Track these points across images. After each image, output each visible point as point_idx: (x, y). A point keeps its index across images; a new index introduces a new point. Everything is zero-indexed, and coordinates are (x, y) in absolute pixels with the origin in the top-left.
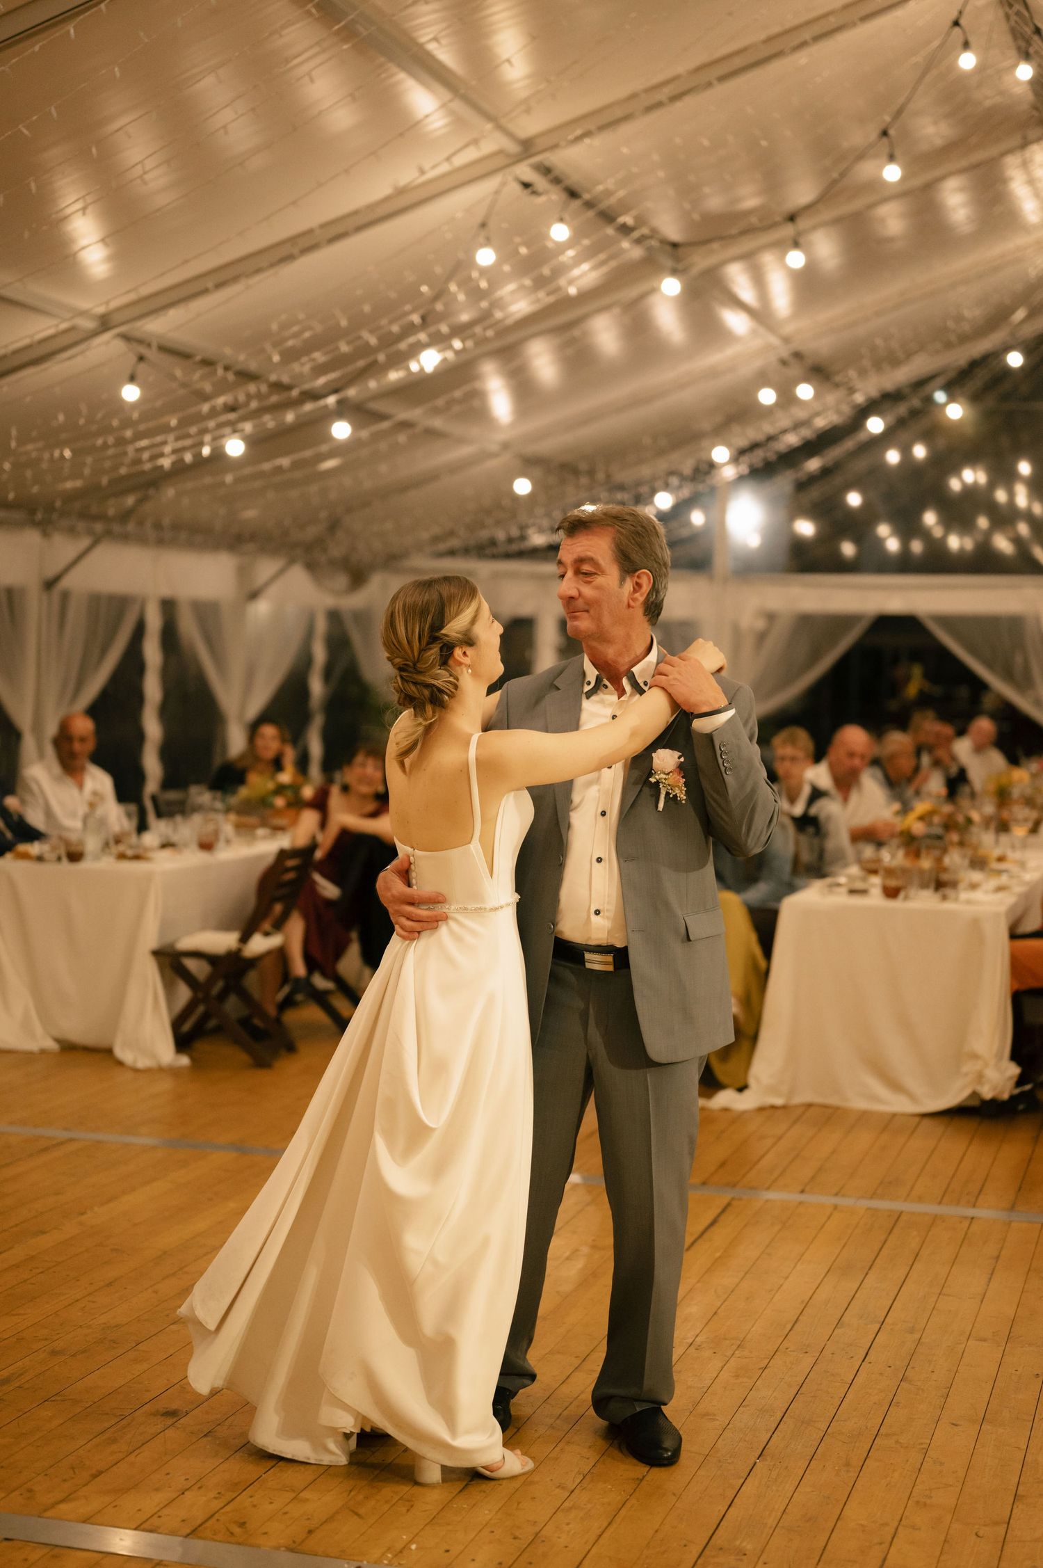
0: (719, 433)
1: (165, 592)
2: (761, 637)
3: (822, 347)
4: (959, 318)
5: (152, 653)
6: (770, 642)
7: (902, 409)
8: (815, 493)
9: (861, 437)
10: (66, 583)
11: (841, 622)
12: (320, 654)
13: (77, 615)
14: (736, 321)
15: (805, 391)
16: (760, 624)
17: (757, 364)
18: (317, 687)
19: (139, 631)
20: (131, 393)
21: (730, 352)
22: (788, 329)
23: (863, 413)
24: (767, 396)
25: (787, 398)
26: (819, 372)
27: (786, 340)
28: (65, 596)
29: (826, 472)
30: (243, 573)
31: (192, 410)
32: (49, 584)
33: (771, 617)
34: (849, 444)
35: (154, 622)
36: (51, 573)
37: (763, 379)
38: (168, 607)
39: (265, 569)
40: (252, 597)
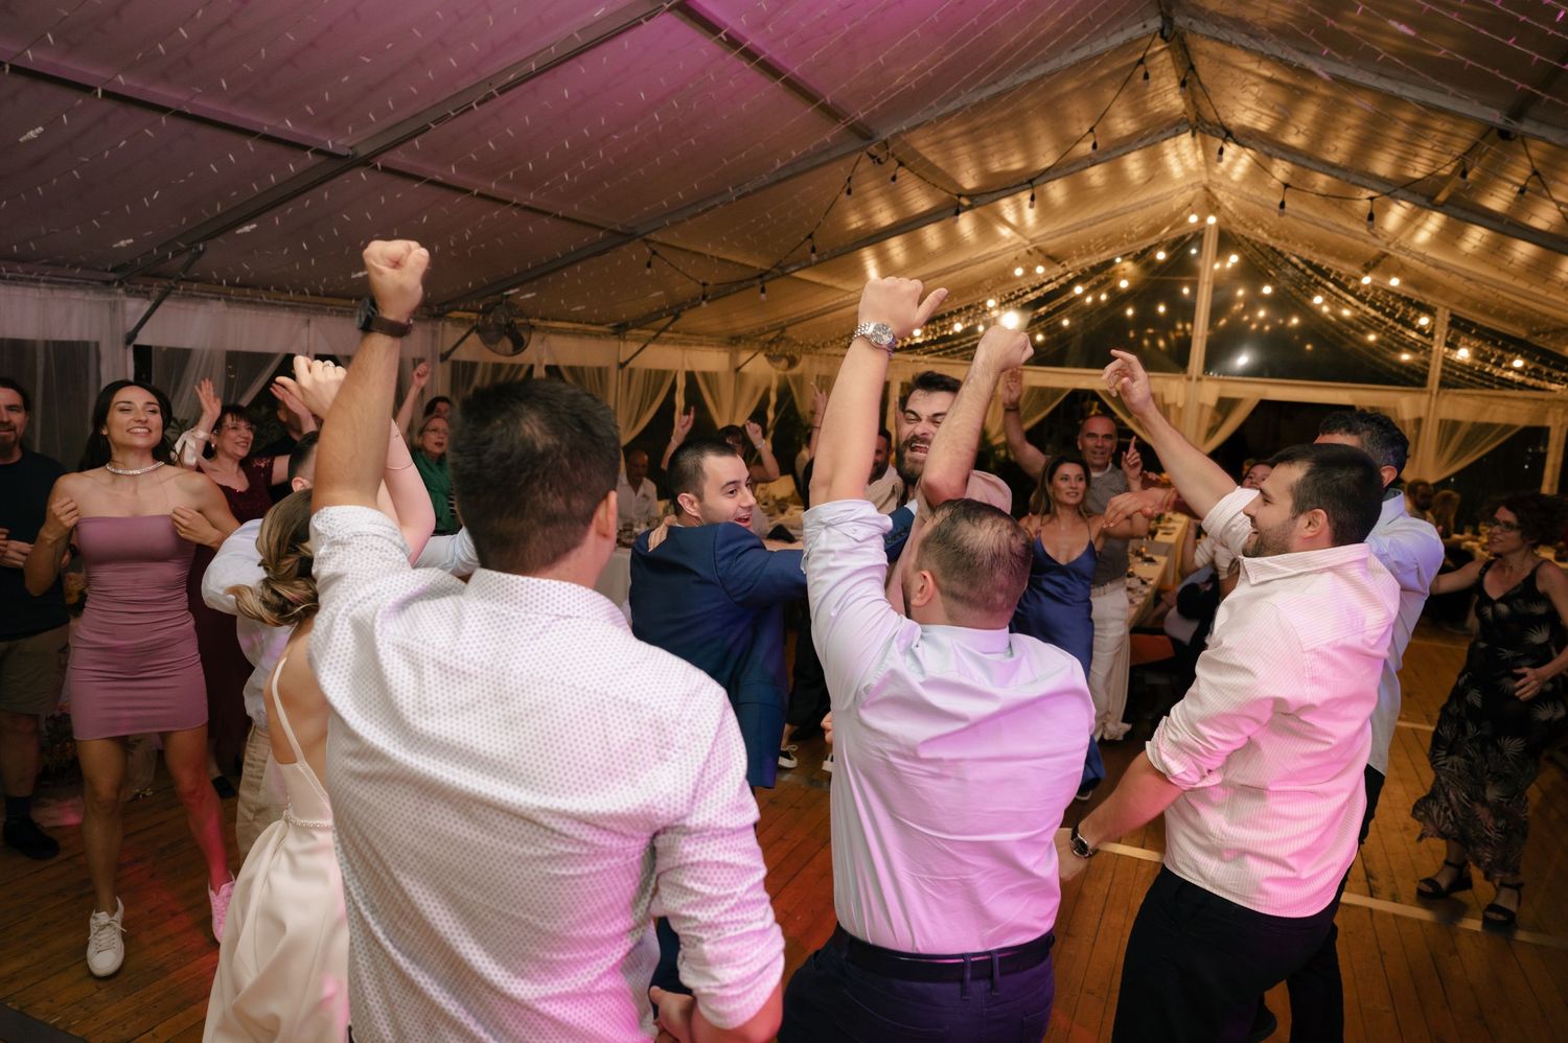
0: (989, 293)
1: (689, 368)
3: (1051, 245)
4: (1130, 233)
5: (680, 401)
7: (1094, 280)
8: (1042, 324)
9: (1071, 296)
10: (631, 364)
11: (1056, 392)
12: (773, 398)
13: (638, 379)
14: (1005, 232)
15: (1040, 270)
17: (1012, 255)
18: (771, 415)
19: (673, 388)
21: (1000, 246)
22: (1034, 236)
23: (1071, 283)
24: (1019, 272)
25: (1029, 271)
26: (1052, 259)
27: (1032, 241)
28: (631, 370)
29: (1048, 314)
30: (733, 359)
32: (622, 366)
34: (1063, 300)
35: (681, 383)
36: (622, 360)
37: (1017, 261)
38: (691, 377)
39: (744, 356)
40: (737, 370)
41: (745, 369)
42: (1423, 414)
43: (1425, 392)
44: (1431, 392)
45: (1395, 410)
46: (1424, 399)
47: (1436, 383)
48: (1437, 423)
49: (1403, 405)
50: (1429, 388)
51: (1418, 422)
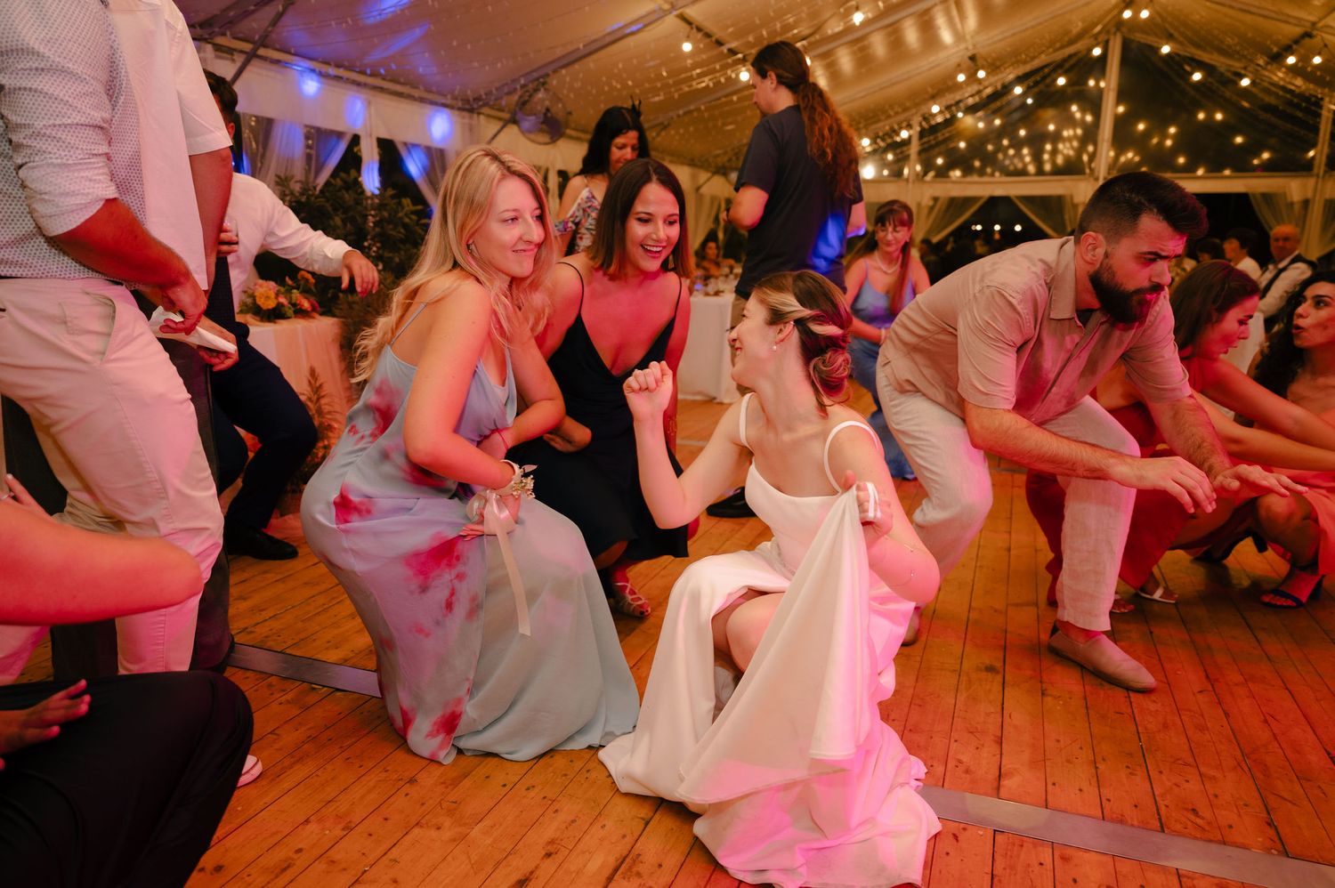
0: (934, 98)
2: (931, 209)
3: (994, 49)
6: (936, 210)
7: (1031, 82)
15: (981, 74)
16: (931, 203)
17: (954, 61)
20: (687, 47)
21: (942, 55)
24: (961, 78)
25: (972, 76)
27: (974, 46)
30: (694, 177)
31: (712, 66)
33: (936, 199)
34: (1002, 101)
37: (960, 68)
39: (703, 176)
40: (698, 189)
41: (704, 190)
42: (1309, 195)
43: (1312, 176)
44: (1318, 176)
45: (1285, 194)
46: (1311, 182)
47: (1323, 168)
48: (1322, 204)
49: (1294, 188)
50: (1315, 170)
51: (1306, 203)
